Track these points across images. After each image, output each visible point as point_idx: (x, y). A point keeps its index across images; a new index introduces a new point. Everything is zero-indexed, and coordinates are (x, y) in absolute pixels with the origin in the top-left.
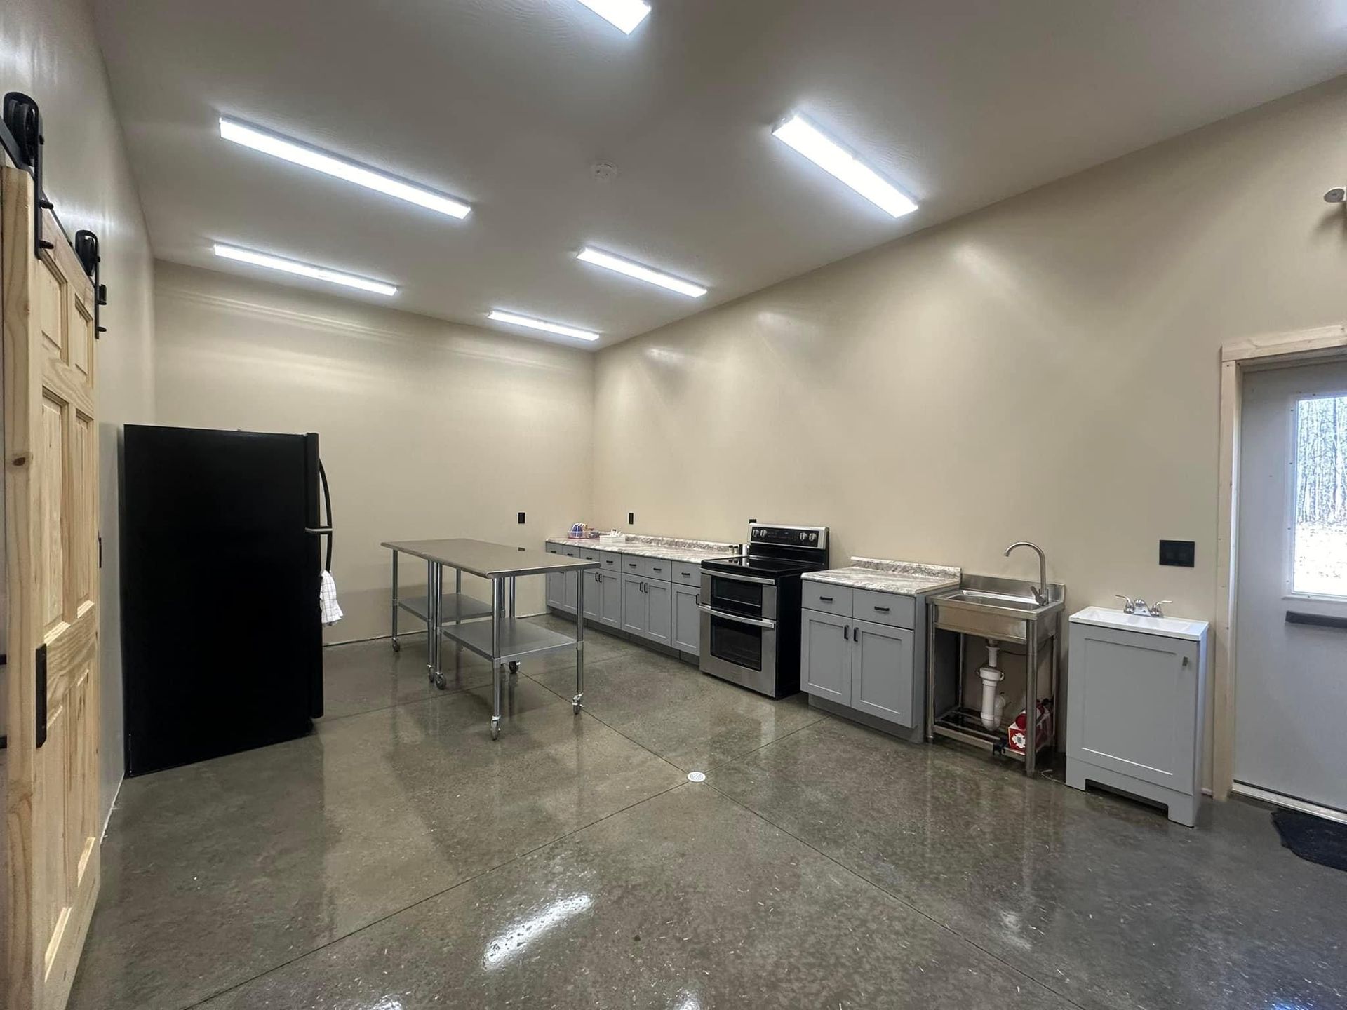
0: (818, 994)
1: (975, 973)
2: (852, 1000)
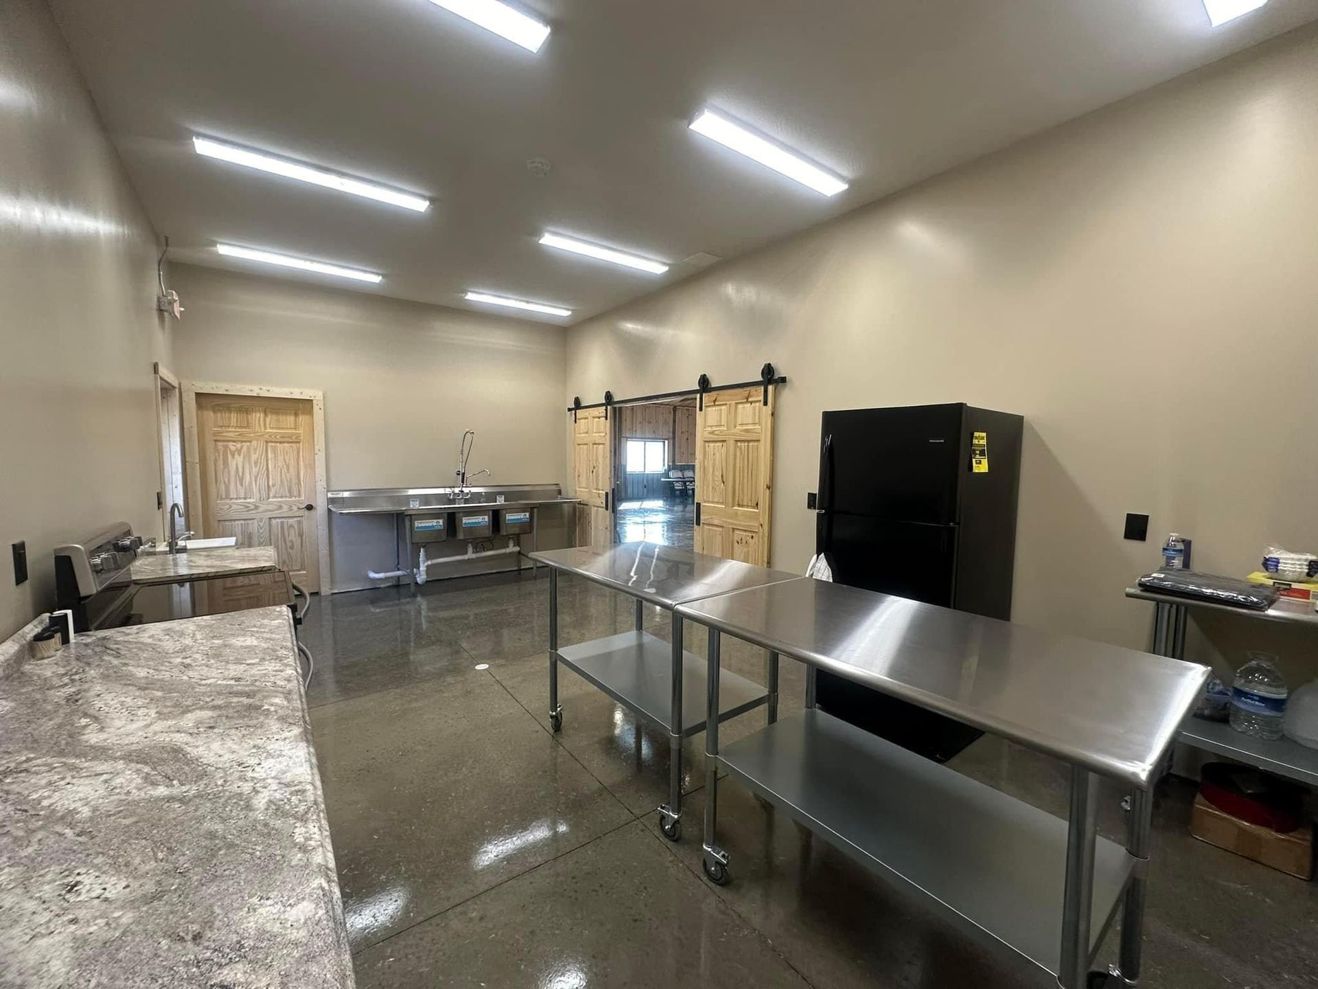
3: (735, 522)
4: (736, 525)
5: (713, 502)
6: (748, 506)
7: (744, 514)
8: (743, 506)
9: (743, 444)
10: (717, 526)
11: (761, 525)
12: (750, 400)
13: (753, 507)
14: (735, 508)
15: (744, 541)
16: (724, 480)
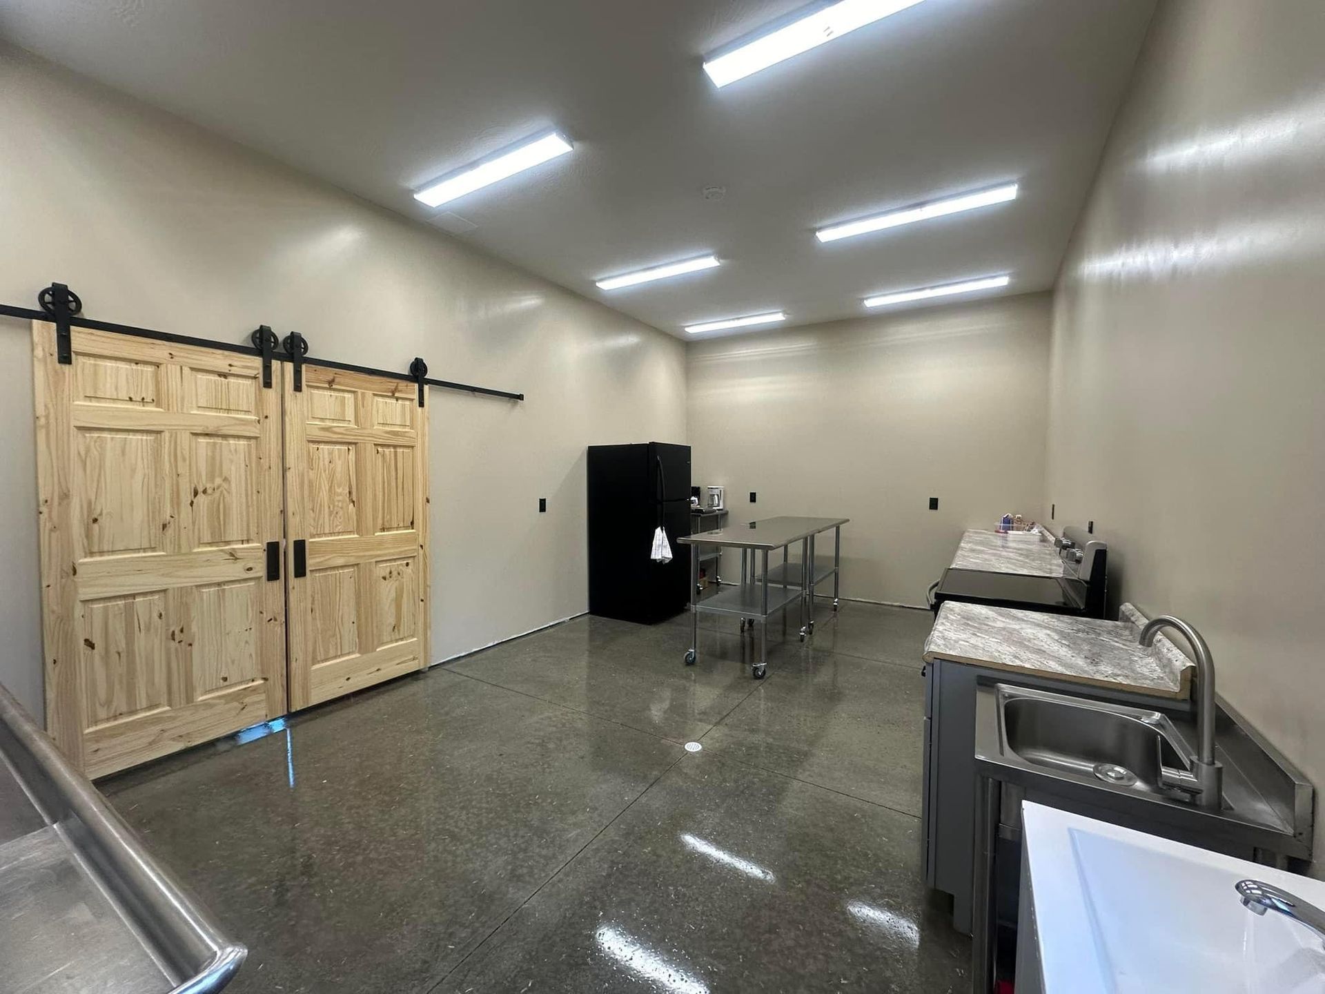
0: (456, 827)
1: (470, 917)
2: (451, 842)
3: (379, 552)
4: (379, 556)
5: (331, 534)
6: (398, 528)
7: (395, 538)
8: (389, 529)
9: (387, 451)
10: (343, 567)
11: (422, 546)
12: (396, 395)
13: (406, 528)
14: (376, 534)
15: (395, 573)
16: (354, 499)
